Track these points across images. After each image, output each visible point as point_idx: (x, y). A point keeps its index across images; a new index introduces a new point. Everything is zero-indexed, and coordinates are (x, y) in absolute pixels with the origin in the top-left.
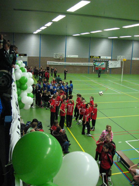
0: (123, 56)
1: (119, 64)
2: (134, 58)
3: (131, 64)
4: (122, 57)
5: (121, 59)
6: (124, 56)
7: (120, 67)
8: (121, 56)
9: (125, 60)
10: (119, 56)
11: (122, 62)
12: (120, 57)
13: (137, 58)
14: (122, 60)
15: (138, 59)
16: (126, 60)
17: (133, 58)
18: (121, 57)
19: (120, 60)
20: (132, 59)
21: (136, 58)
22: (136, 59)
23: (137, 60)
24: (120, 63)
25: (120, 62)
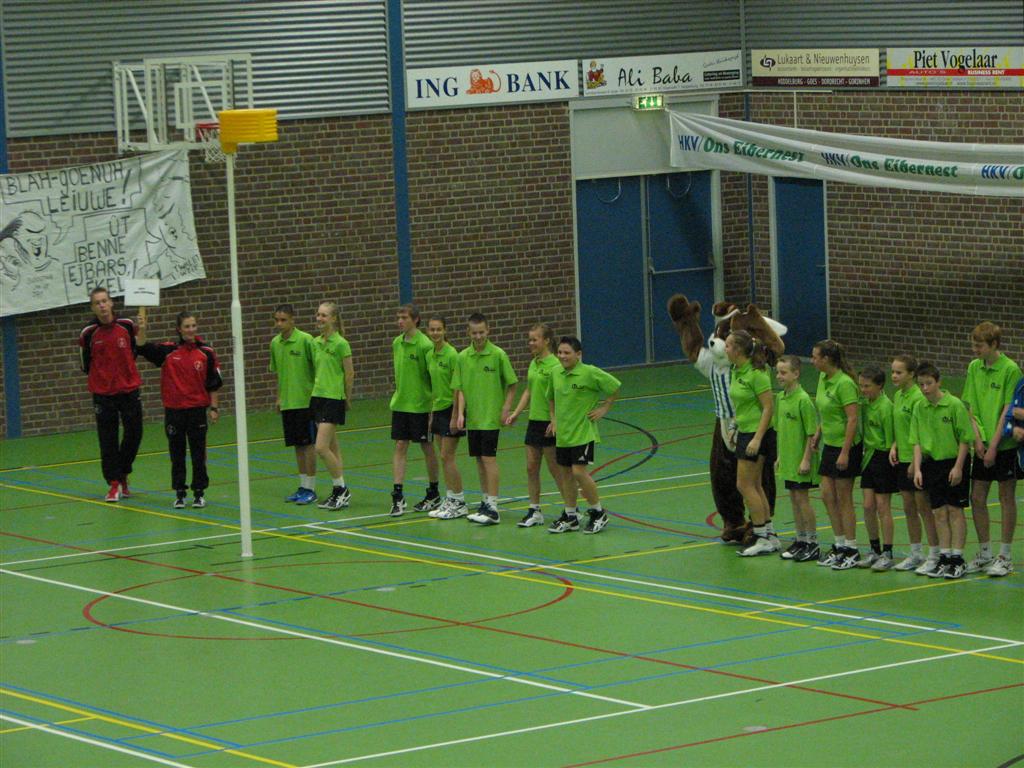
0: (220, 60)
1: (159, 227)
2: (438, 74)
3: (402, 197)
4: (209, 73)
5: (188, 125)
6: (244, 55)
7: (200, 274)
8: (188, 62)
9: (261, 124)
10: (151, 64)
11: (204, 178)
12: (173, 76)
13: (498, 73)
14: (210, 144)
15: (513, 83)
16: (270, 135)
17: (412, 76)
18: (185, 85)
19: (175, 134)
20: (413, 102)
21: (485, 71)
22: (483, 85)
23: (502, 96)
24: (180, 194)
25: (184, 170)
